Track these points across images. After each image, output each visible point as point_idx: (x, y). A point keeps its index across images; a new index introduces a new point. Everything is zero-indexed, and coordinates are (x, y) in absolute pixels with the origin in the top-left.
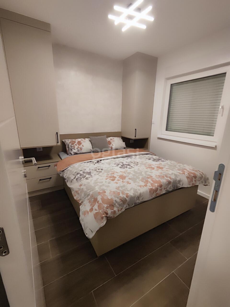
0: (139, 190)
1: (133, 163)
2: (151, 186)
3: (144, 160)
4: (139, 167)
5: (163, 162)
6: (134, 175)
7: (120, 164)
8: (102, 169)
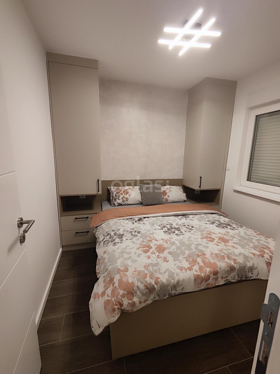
0: (177, 275)
1: (187, 226)
2: (198, 270)
3: (204, 223)
4: (192, 235)
5: (232, 230)
6: (178, 248)
7: (167, 226)
8: (139, 232)
